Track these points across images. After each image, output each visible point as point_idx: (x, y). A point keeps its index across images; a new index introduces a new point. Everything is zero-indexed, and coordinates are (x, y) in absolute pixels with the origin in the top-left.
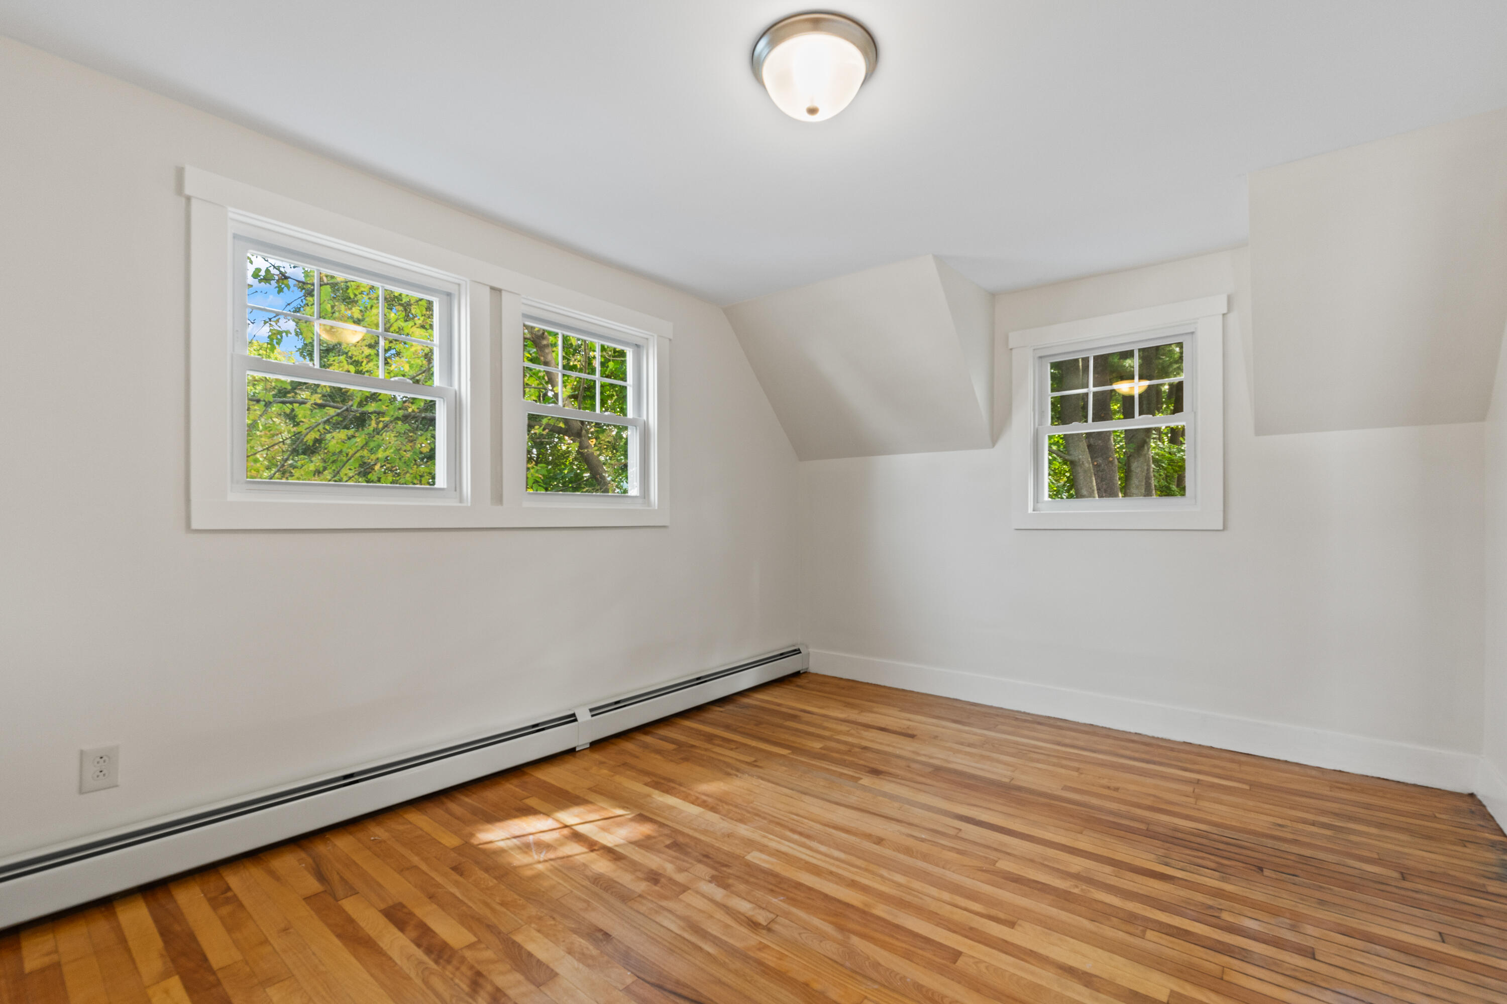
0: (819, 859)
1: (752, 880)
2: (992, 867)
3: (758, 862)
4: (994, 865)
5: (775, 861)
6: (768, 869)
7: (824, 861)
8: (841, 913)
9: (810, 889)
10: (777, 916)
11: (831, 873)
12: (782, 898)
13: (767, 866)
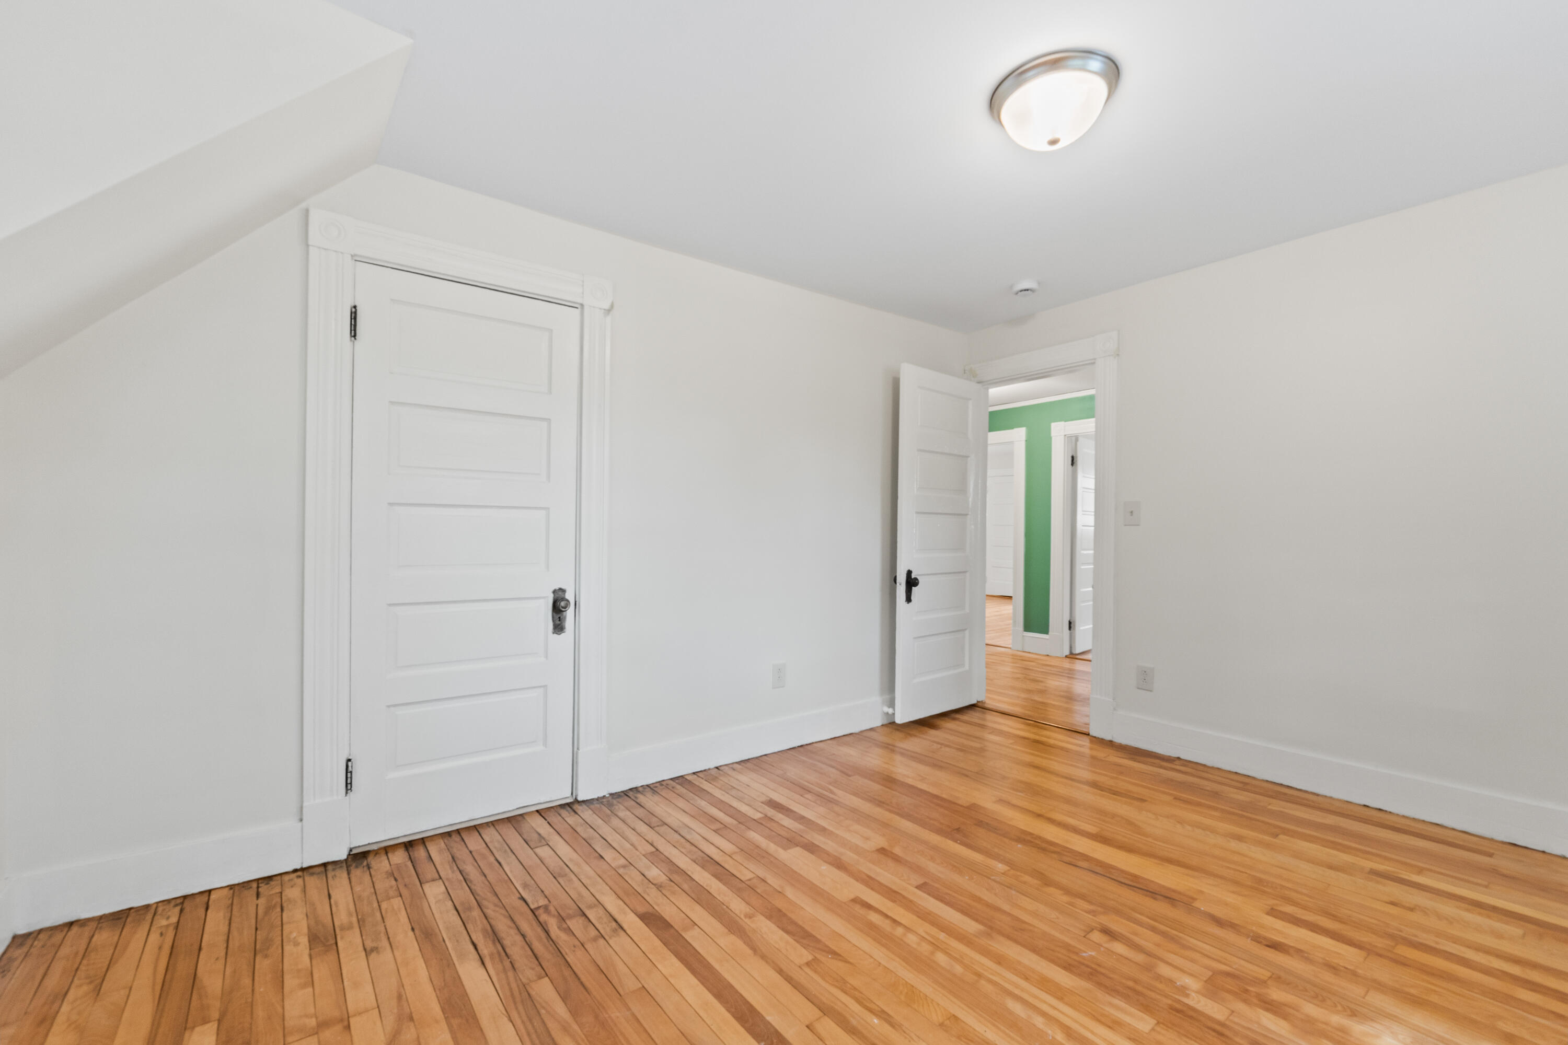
0: (1045, 1002)
1: (1131, 984)
2: (818, 956)
3: (1132, 1010)
4: (815, 959)
5: (1107, 1009)
6: (1114, 997)
7: (1036, 997)
8: (1016, 930)
9: (1052, 961)
10: (1084, 937)
11: (1026, 979)
12: (1084, 954)
13: (1117, 1001)
